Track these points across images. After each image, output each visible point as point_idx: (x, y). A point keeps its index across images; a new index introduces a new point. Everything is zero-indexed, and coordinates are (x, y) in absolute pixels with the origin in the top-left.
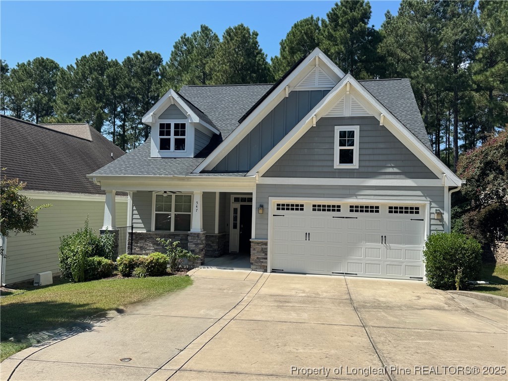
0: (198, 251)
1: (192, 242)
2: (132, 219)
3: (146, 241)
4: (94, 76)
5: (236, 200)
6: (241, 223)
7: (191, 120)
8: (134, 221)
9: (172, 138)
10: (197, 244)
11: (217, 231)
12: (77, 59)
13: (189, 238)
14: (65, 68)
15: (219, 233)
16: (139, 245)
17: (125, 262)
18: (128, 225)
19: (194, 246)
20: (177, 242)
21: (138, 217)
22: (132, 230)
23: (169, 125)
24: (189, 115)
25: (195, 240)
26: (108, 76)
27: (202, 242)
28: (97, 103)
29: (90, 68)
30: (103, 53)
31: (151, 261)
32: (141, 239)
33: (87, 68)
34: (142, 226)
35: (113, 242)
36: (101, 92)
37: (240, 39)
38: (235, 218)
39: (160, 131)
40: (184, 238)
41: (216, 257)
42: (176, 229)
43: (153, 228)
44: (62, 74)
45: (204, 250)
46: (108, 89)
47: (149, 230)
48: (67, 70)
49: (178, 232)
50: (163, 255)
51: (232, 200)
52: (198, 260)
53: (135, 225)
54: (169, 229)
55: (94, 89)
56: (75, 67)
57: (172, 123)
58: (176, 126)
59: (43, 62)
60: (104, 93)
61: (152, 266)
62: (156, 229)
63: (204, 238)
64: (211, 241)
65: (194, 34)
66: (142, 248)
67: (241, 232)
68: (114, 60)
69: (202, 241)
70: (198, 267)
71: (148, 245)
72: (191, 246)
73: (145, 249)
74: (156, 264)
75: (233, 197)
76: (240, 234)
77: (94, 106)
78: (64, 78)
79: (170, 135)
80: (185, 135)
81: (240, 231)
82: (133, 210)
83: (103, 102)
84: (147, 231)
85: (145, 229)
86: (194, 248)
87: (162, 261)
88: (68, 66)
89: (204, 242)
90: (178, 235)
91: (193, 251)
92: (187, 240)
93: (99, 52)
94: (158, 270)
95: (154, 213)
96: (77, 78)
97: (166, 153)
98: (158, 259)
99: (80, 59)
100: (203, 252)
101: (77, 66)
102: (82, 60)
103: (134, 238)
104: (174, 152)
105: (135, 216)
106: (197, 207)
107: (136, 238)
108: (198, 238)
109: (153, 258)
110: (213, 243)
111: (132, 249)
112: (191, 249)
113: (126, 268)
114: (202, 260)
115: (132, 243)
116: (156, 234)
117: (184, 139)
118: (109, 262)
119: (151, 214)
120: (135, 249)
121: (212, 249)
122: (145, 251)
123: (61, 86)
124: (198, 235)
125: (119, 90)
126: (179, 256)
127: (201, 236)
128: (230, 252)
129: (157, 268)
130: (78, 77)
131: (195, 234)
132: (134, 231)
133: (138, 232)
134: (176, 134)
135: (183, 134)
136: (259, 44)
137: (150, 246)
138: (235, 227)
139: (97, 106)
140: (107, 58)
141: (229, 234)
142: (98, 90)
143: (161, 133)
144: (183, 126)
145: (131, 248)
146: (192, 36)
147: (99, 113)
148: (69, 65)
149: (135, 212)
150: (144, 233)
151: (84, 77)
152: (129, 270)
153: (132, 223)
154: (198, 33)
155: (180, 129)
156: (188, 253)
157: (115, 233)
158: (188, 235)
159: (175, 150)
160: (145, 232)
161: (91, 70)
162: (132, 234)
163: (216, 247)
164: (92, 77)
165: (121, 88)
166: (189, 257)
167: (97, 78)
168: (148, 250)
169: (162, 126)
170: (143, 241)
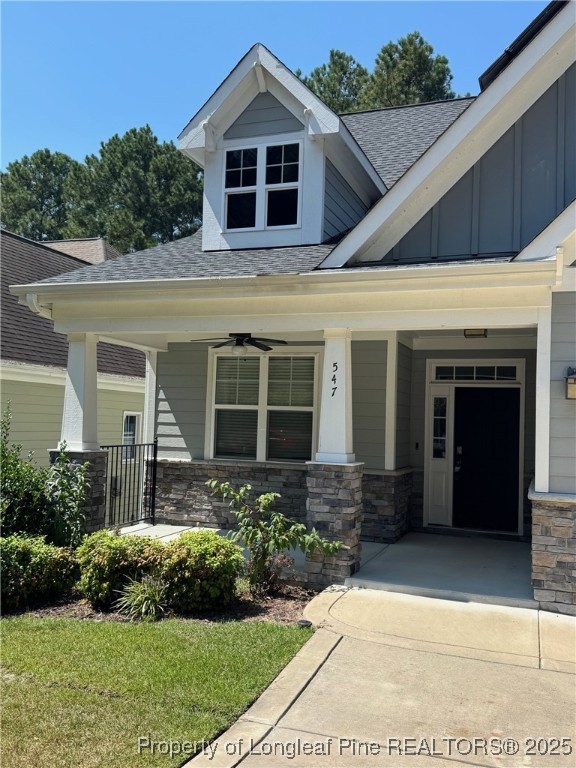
0: (338, 525)
1: (318, 495)
2: (157, 424)
3: (190, 487)
4: (129, 170)
5: (443, 373)
6: (457, 444)
7: (316, 126)
8: (162, 430)
9: (261, 189)
10: (335, 504)
11: (390, 463)
12: (102, 144)
13: (310, 482)
14: (81, 161)
15: (397, 468)
16: (171, 496)
17: (96, 559)
18: (145, 442)
19: (327, 508)
20: (271, 496)
21: (170, 418)
22: (155, 455)
23: (251, 156)
24: (310, 113)
25: (330, 491)
26: (156, 170)
27: (352, 495)
28: (135, 220)
29: (124, 156)
30: (149, 129)
31: (182, 562)
32: (179, 479)
33: (119, 155)
34: (181, 443)
35: (85, 487)
36: (142, 199)
37: (412, 64)
38: (440, 428)
39: (227, 173)
40: (294, 479)
41: (388, 541)
42: (270, 455)
43: (209, 451)
44: (76, 169)
45: (358, 525)
46: (155, 193)
47: (198, 456)
48: (85, 165)
49: (276, 464)
50: (222, 540)
51: (431, 374)
52: (338, 558)
53: (162, 442)
54: (253, 454)
55: (130, 194)
56: (99, 157)
57: (262, 145)
58: (273, 153)
59: (48, 156)
60: (147, 200)
61: (183, 580)
62: (218, 452)
63: (356, 484)
64: (373, 492)
65: (317, 72)
66: (181, 506)
67: (458, 469)
68: (169, 143)
69: (352, 493)
70: (340, 582)
71: (195, 496)
72: (315, 508)
73: (188, 509)
74: (195, 573)
75: (431, 365)
76: (455, 474)
77: (131, 226)
78: (78, 178)
79: (254, 184)
80: (296, 180)
81: (455, 465)
82: (157, 401)
83: (146, 218)
84: (194, 459)
85: (188, 454)
86: (327, 517)
87: (215, 563)
88: (87, 158)
89: (358, 496)
90: (278, 472)
91: (322, 527)
92: (302, 485)
93: (141, 129)
94: (205, 594)
95: (212, 407)
96: (99, 175)
97: (244, 236)
98: (203, 556)
99: (108, 142)
100: (357, 531)
101: (102, 156)
102: (110, 144)
103: (160, 476)
104: (265, 230)
105: (162, 418)
106: (334, 379)
107: (166, 476)
108: (340, 482)
109: (189, 550)
110: (379, 498)
111: (153, 507)
112: (318, 518)
113: (101, 580)
114: (352, 557)
115: (154, 489)
116: (217, 468)
117: (295, 192)
118: (57, 552)
119: (204, 412)
120: (162, 507)
121: (375, 517)
122: (188, 513)
123: (73, 192)
124: (338, 473)
125: (175, 195)
126: (276, 543)
127: (349, 477)
128: (425, 525)
129: (201, 587)
130: (103, 174)
131: (328, 468)
132: (159, 459)
133: (170, 459)
134: (272, 177)
135: (292, 175)
136: (451, 73)
137: (202, 502)
138: (439, 453)
139: (135, 225)
140: (156, 139)
141: (422, 474)
142: (138, 195)
143: (231, 181)
144: (292, 151)
145: (151, 505)
146: (312, 76)
147: (140, 239)
148: (90, 156)
149: (164, 406)
150: (185, 463)
151: (115, 176)
152: (110, 588)
153: (156, 436)
154: (325, 69)
155: (284, 162)
156: (307, 532)
157: (94, 461)
158: (305, 473)
159: (269, 224)
160: (189, 460)
161: (126, 159)
162: (154, 465)
163: (389, 512)
164: (127, 173)
165: (179, 190)
166: (312, 546)
167: (135, 174)
168: (197, 511)
169: (232, 159)
170: (184, 486)
